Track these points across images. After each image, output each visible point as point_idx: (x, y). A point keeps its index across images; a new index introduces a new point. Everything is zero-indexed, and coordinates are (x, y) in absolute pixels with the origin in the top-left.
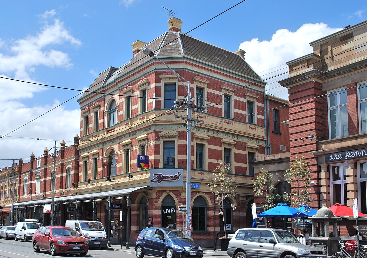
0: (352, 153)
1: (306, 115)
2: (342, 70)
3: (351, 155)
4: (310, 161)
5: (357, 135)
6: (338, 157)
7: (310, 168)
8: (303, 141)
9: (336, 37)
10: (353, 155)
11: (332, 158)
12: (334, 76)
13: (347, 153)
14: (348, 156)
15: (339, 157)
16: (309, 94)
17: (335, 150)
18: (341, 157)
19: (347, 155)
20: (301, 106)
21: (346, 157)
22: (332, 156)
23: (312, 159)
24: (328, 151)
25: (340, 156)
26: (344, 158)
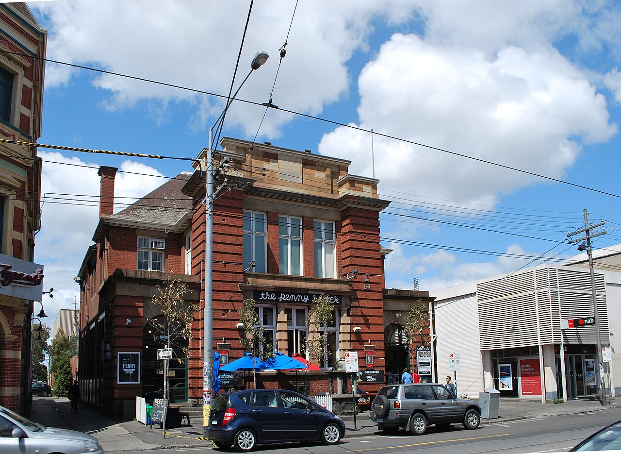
0: (287, 296)
1: (230, 231)
2: (272, 193)
3: (286, 298)
4: (234, 296)
5: (276, 275)
6: (270, 298)
7: (233, 305)
8: (225, 266)
9: (259, 148)
10: (288, 299)
11: (263, 297)
12: (259, 195)
13: (282, 296)
14: (283, 298)
15: (272, 298)
16: (236, 206)
17: (271, 289)
18: (274, 298)
19: (281, 297)
20: (224, 218)
21: (281, 299)
22: (263, 294)
23: (238, 294)
24: (261, 288)
25: (273, 296)
26: (277, 300)
